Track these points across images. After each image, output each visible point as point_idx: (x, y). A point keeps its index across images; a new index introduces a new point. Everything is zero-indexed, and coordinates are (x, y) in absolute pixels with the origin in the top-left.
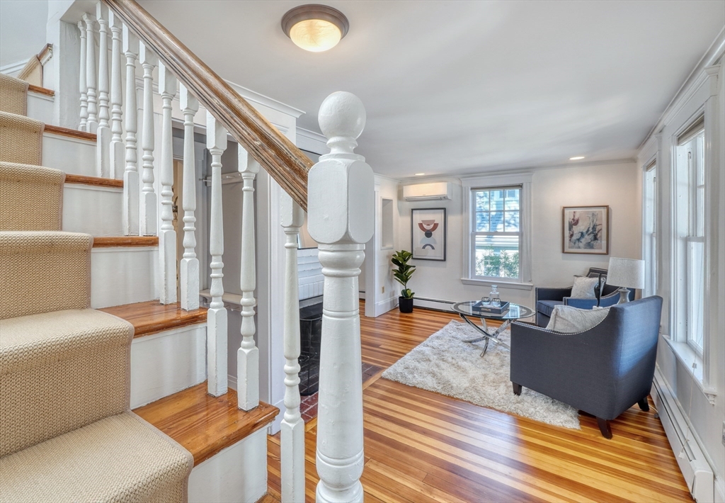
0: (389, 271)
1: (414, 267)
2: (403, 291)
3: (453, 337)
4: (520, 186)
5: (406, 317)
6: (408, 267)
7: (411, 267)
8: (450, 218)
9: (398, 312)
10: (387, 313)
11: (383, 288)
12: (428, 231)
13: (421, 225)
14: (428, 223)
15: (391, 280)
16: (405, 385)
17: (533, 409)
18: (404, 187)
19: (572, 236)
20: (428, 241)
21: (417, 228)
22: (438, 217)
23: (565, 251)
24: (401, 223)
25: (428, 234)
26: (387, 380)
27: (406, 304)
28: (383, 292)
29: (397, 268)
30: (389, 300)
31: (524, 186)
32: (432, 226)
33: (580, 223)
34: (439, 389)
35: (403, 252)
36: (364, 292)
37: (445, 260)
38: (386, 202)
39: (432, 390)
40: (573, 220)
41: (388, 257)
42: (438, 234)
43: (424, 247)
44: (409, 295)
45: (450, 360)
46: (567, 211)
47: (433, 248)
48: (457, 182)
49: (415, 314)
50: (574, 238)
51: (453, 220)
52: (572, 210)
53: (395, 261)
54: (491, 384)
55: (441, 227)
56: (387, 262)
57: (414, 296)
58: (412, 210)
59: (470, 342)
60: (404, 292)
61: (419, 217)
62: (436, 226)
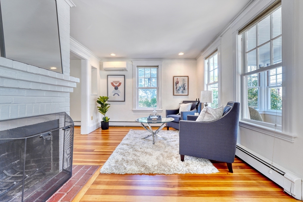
0: (95, 108)
1: (110, 104)
2: (103, 118)
3: (135, 137)
4: (158, 66)
5: (106, 131)
6: (106, 105)
7: (108, 104)
8: (127, 80)
9: (101, 130)
10: (94, 131)
11: (92, 117)
12: (116, 86)
13: (112, 84)
14: (116, 82)
15: (96, 113)
16: (119, 174)
17: (195, 167)
18: (104, 63)
19: (176, 88)
20: (116, 91)
21: (110, 85)
22: (121, 79)
23: (174, 94)
24: (102, 82)
25: (116, 88)
27: (105, 125)
28: (92, 119)
29: (100, 105)
30: (95, 124)
31: (159, 67)
32: (118, 84)
33: (179, 83)
34: (143, 170)
35: (103, 97)
36: (80, 122)
37: (124, 101)
38: (93, 68)
39: (138, 173)
40: (177, 81)
41: (95, 99)
42: (121, 88)
43: (114, 95)
44: (107, 120)
46: (175, 78)
47: (119, 95)
48: (130, 63)
49: (110, 130)
50: (177, 89)
51: (129, 81)
53: (99, 102)
54: (167, 159)
55: (122, 85)
56: (94, 102)
57: (109, 121)
58: (108, 75)
60: (104, 119)
61: (111, 79)
62: (120, 84)
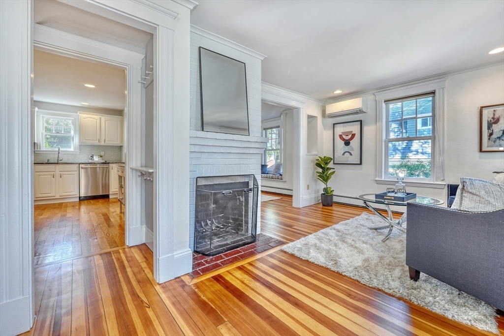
0: (314, 173)
1: (334, 169)
2: (325, 188)
3: (360, 224)
4: (433, 93)
5: (326, 209)
6: (329, 169)
7: (330, 169)
8: (365, 129)
9: (321, 206)
10: (311, 206)
11: (308, 186)
12: (347, 140)
13: (341, 136)
14: (347, 134)
15: (316, 181)
18: (327, 106)
19: (491, 134)
20: (347, 148)
21: (338, 139)
22: (355, 129)
23: (483, 150)
24: (325, 136)
25: (347, 143)
26: (285, 252)
27: (327, 200)
28: (308, 188)
29: (321, 170)
30: (313, 196)
31: (437, 93)
32: (350, 136)
33: (501, 121)
34: (330, 265)
35: (325, 157)
36: (292, 190)
37: (361, 164)
38: (310, 118)
39: (322, 265)
40: (493, 118)
41: (312, 161)
42: (355, 143)
43: (343, 154)
44: (330, 192)
45: (350, 241)
46: (485, 112)
47: (351, 154)
48: (371, 97)
49: (334, 208)
50: (494, 136)
51: (368, 130)
52: (492, 109)
53: (318, 165)
54: (386, 266)
55: (357, 137)
56: (313, 165)
57: (334, 193)
58: (334, 124)
59: (376, 229)
60: (325, 190)
61: (340, 130)
62: (353, 136)
